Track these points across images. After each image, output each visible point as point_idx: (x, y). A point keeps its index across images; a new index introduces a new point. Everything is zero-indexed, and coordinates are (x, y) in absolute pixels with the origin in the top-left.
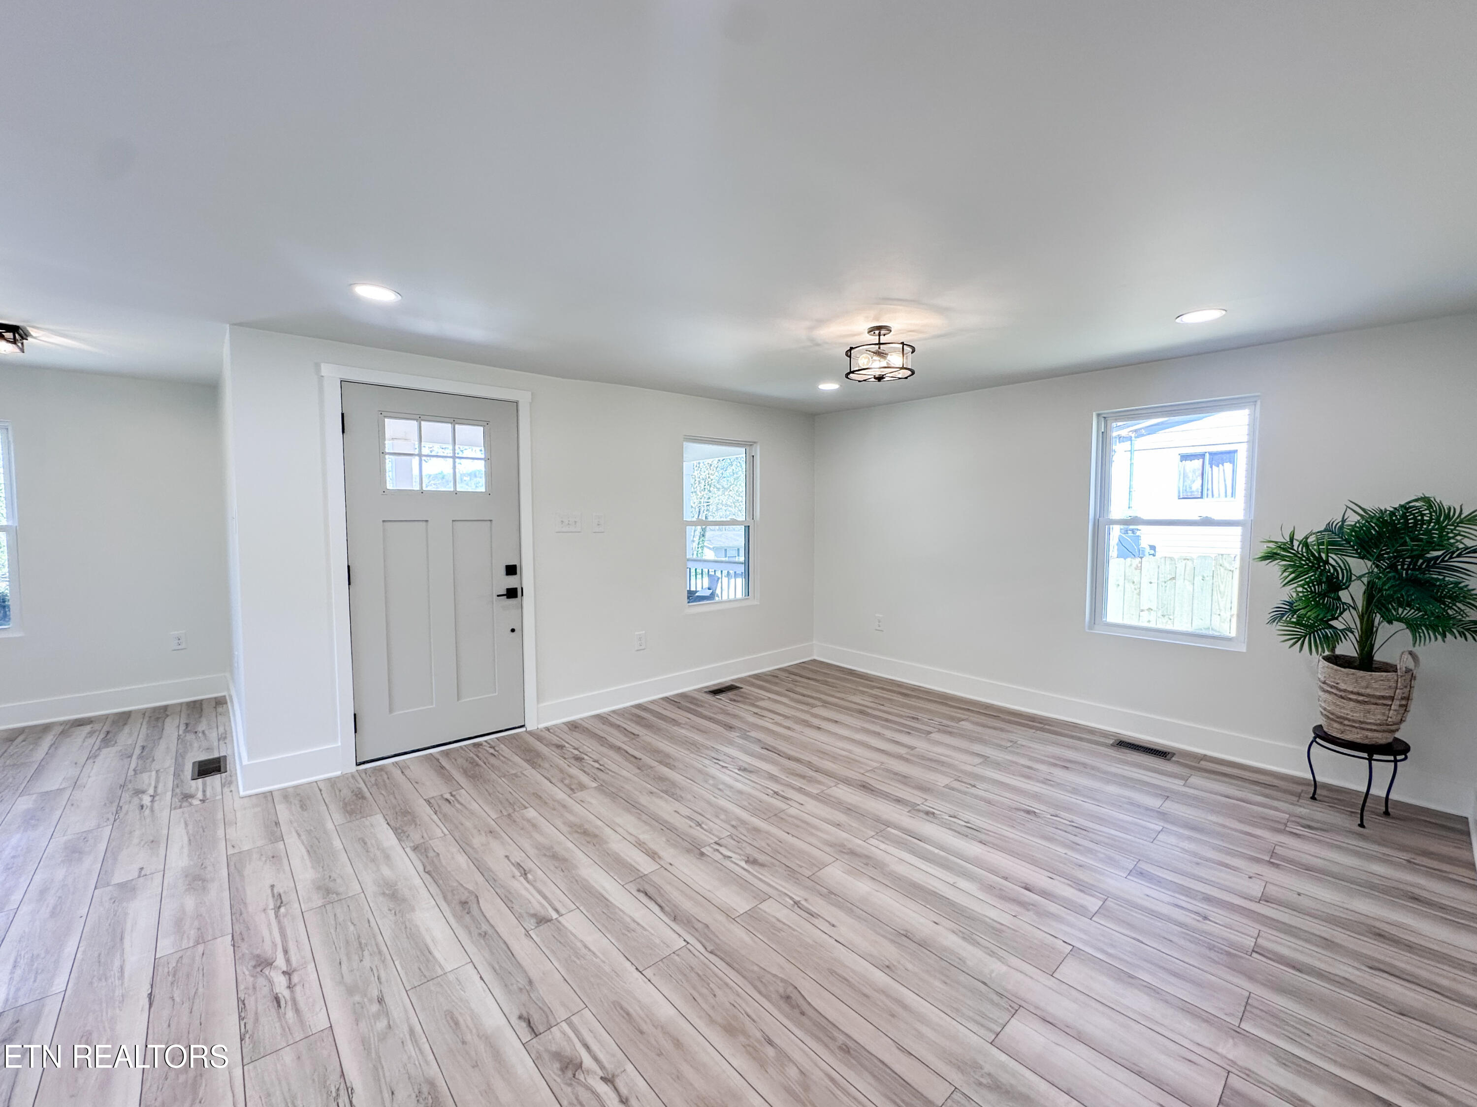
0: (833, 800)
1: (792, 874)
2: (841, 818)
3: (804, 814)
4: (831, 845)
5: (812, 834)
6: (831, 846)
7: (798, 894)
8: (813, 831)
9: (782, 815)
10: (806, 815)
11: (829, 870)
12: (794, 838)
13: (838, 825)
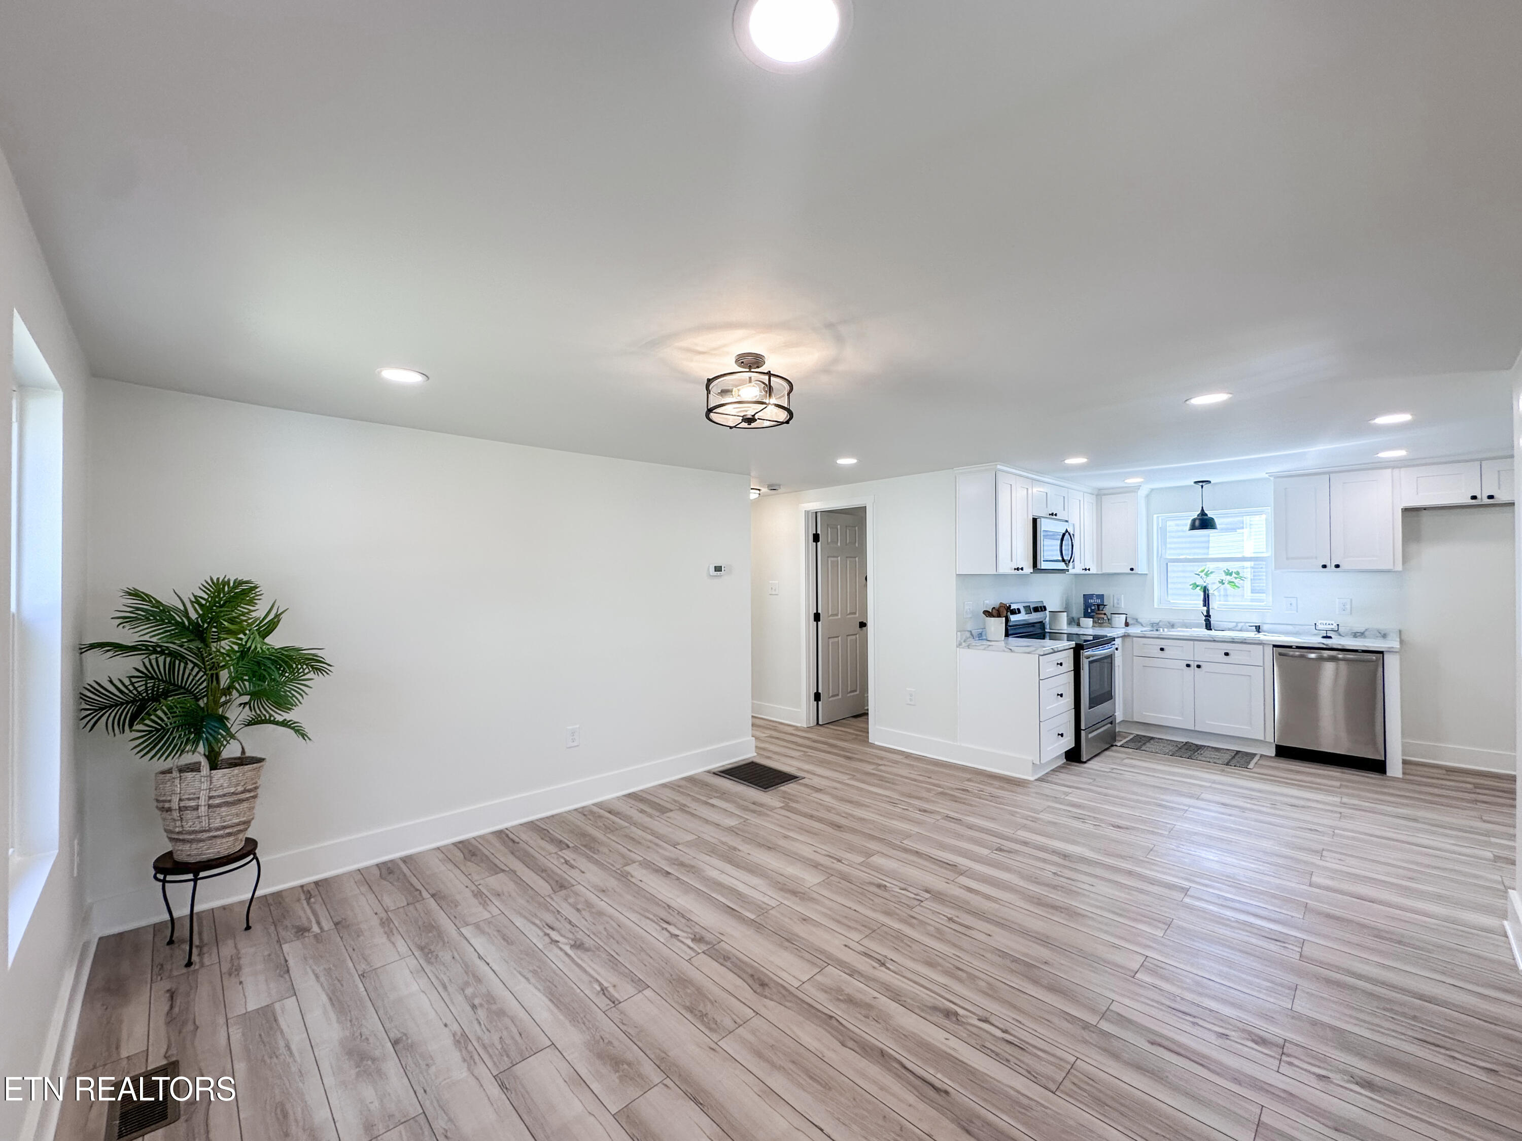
0: (807, 955)
1: (845, 877)
2: (800, 930)
3: (840, 931)
4: (812, 900)
5: (830, 909)
6: (814, 899)
7: (838, 866)
8: (829, 912)
9: (868, 932)
10: (838, 930)
11: (817, 881)
12: (849, 906)
13: (805, 919)
